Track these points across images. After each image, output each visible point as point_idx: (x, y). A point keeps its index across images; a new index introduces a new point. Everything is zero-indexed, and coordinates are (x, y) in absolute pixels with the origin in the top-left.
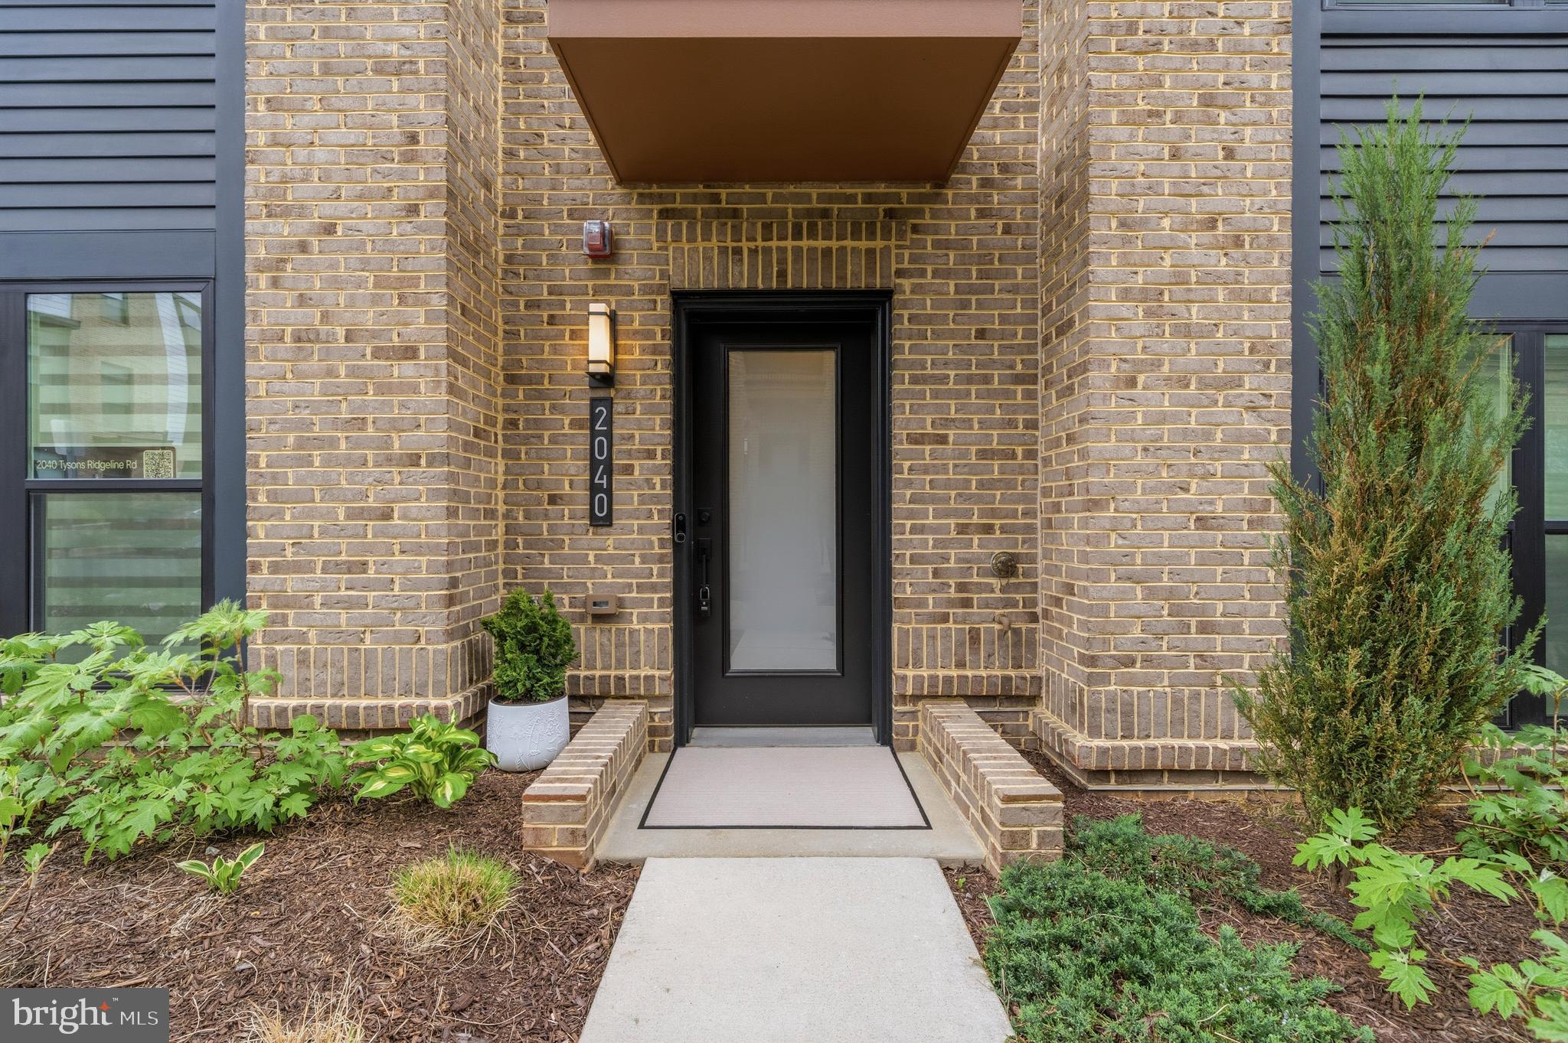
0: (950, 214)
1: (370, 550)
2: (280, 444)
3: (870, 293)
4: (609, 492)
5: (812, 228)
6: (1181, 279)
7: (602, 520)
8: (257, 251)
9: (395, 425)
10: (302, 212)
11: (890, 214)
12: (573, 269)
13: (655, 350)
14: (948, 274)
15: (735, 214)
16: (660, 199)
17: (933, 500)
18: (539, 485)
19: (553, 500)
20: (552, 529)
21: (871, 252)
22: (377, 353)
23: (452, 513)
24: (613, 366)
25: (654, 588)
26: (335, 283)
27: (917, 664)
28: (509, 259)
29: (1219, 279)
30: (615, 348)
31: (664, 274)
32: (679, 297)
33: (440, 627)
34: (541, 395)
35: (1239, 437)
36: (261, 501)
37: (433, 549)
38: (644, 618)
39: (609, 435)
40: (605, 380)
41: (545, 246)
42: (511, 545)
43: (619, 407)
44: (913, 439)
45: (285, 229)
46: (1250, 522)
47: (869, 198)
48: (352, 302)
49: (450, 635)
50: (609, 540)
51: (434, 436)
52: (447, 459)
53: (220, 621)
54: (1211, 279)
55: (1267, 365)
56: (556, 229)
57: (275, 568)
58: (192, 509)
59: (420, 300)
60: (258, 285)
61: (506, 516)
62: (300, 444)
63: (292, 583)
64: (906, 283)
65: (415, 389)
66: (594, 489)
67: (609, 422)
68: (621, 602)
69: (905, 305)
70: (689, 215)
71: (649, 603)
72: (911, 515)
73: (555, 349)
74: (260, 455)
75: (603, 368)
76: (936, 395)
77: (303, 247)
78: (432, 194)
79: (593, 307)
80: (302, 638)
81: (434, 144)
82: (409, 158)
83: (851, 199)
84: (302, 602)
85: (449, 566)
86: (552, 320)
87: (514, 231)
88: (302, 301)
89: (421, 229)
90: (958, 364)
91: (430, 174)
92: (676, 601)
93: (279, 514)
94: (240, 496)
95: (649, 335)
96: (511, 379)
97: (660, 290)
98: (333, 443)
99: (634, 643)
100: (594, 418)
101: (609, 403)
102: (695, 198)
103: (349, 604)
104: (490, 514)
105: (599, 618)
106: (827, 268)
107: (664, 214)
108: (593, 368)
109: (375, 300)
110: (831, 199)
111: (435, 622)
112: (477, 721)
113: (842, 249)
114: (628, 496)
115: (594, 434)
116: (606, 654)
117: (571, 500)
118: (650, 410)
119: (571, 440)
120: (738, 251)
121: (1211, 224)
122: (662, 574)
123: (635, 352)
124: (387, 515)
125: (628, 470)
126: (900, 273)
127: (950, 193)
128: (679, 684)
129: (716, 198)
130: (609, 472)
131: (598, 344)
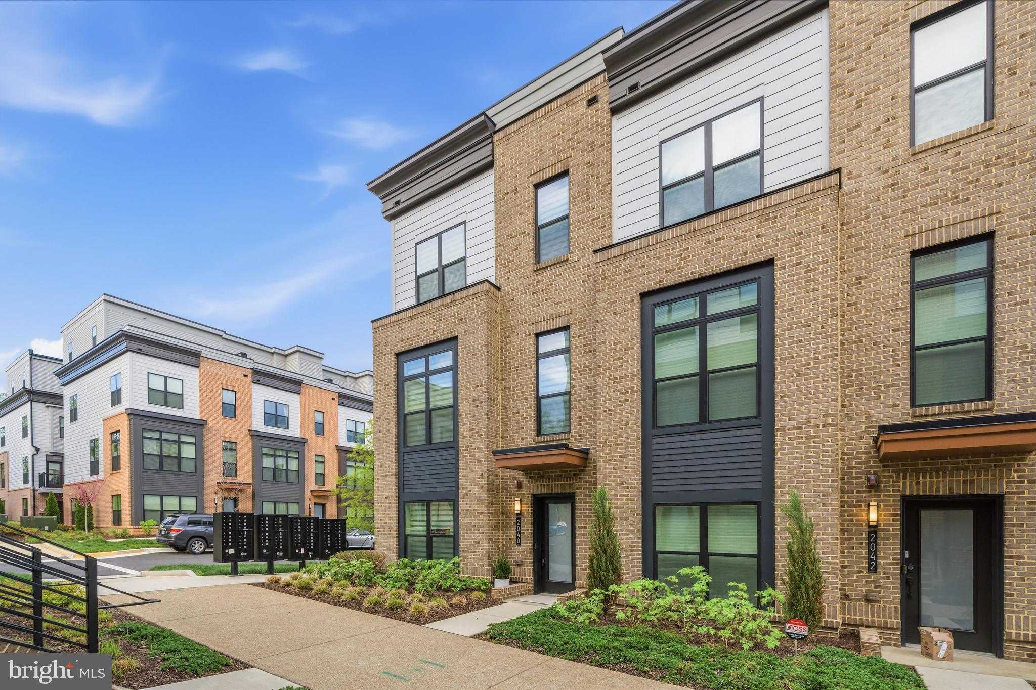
0: (587, 474)
1: (477, 549)
2: (464, 529)
3: (570, 493)
4: (520, 538)
5: (558, 479)
6: (616, 496)
7: (519, 544)
8: (461, 496)
9: (480, 527)
10: (467, 488)
11: (574, 475)
12: (513, 490)
13: (528, 507)
14: (587, 488)
15: (543, 476)
16: (529, 474)
17: (584, 541)
18: (508, 536)
19: (510, 539)
20: (510, 546)
21: (570, 484)
22: (478, 513)
23: (489, 543)
24: (521, 511)
25: (528, 559)
26: (471, 501)
27: (580, 580)
28: (502, 488)
29: (624, 495)
30: (521, 507)
31: (530, 491)
32: (534, 496)
33: (487, 564)
34: (508, 517)
35: (628, 531)
36: (461, 540)
37: (485, 549)
38: (527, 566)
39: (520, 525)
40: (519, 514)
41: (508, 485)
42: (503, 549)
43: (522, 520)
44: (580, 527)
45: (465, 492)
46: (631, 550)
47: (570, 471)
48: (474, 504)
49: (488, 565)
50: (520, 548)
51: (485, 529)
52: (488, 533)
53: (456, 559)
54: (622, 496)
55: (634, 515)
56: (510, 482)
57: (463, 551)
58: (452, 539)
59: (483, 504)
60: (461, 502)
61: (502, 542)
62: (467, 529)
63: (466, 554)
64: (578, 491)
65: (482, 520)
66: (517, 537)
67: (520, 523)
68: (522, 562)
69: (578, 496)
70: (534, 477)
71: (527, 562)
72: (579, 545)
73: (510, 507)
74: (461, 531)
75: (519, 512)
76: (584, 517)
77: (467, 495)
78: (485, 484)
79: (516, 499)
80: (467, 564)
81: (485, 476)
82: (482, 478)
83: (566, 472)
84: (467, 558)
85: (488, 553)
86: (510, 501)
87: (503, 482)
88: (467, 504)
89: (483, 491)
90: (589, 510)
91: (485, 481)
92: (534, 562)
93: (464, 542)
94: (459, 539)
95: (527, 504)
96: (503, 514)
97: (529, 494)
98: (471, 529)
99: (525, 571)
100: (517, 522)
101: (520, 519)
102: (536, 474)
103: (474, 559)
104: (499, 542)
105: (519, 565)
106: (561, 488)
107: (530, 477)
108: (516, 512)
109: (477, 504)
110: (562, 472)
111: (486, 563)
112: (493, 583)
113: (564, 484)
114: (523, 540)
115: (517, 525)
116: (520, 573)
117: (513, 539)
118: (527, 520)
119: (513, 526)
120: (544, 485)
121: (622, 484)
122: (530, 556)
123: (525, 508)
124: (479, 543)
125: (524, 533)
126: (577, 489)
127: (587, 469)
128: (534, 581)
129: (540, 473)
130: (520, 534)
131: (517, 507)
